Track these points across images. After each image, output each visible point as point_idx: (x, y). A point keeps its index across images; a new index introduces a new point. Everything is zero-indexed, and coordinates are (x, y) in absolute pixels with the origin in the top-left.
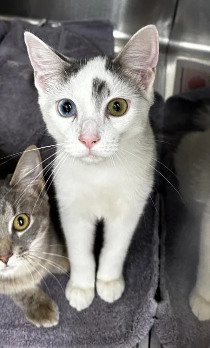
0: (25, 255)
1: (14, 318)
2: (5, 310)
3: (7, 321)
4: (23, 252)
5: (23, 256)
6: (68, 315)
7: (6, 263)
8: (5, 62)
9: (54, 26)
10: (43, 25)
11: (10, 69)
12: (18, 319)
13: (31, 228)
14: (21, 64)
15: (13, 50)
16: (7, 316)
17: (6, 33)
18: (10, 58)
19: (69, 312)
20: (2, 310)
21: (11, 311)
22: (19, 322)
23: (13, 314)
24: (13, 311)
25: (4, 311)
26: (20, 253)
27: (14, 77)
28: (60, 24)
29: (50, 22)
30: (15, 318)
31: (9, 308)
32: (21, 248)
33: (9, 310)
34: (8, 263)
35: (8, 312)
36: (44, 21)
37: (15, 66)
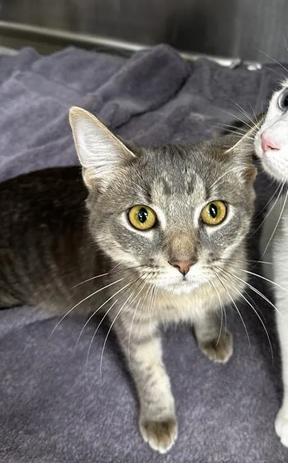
0: (216, 267)
1: (205, 453)
2: (193, 441)
3: (196, 456)
4: (214, 260)
5: (212, 269)
6: (279, 456)
7: (184, 274)
8: (187, 114)
9: (251, 68)
10: (237, 67)
11: (195, 124)
12: (212, 455)
13: (228, 225)
14: (209, 117)
15: (198, 98)
16: (196, 450)
17: (189, 76)
18: (194, 109)
19: (280, 451)
20: (190, 442)
21: (202, 443)
22: (213, 459)
23: (204, 448)
24: (205, 444)
25: (193, 443)
26: (209, 262)
27: (200, 135)
28: (259, 66)
29: (246, 63)
30: (208, 454)
31: (199, 439)
32: (211, 255)
33: (199, 443)
34: (188, 275)
35: (197, 445)
36: (238, 61)
37: (200, 120)
